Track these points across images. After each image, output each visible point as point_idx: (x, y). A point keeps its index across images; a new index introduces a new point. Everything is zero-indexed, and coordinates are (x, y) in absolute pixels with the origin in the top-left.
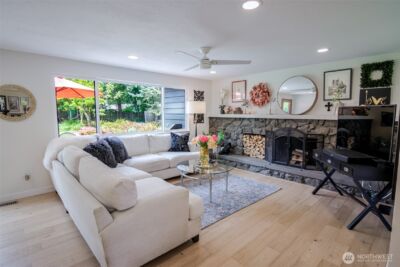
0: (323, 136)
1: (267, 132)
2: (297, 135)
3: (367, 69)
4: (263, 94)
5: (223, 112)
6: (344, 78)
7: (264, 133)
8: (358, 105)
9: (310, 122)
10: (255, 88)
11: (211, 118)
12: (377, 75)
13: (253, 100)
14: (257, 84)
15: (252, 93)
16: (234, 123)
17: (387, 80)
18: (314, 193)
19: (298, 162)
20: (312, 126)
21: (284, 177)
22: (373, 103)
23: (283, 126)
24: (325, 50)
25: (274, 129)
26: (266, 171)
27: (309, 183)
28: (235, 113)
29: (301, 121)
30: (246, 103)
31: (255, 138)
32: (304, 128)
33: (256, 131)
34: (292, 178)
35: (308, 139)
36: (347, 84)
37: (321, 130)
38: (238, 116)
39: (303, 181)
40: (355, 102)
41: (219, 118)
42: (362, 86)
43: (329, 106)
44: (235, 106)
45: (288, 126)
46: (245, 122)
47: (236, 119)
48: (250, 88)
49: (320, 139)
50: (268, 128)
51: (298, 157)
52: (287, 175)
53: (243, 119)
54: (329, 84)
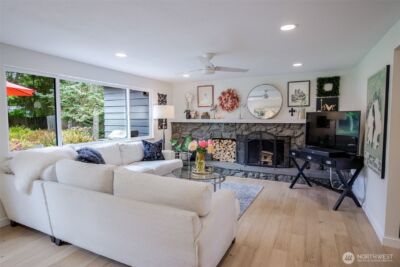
0: (290, 137)
1: (238, 136)
2: (267, 137)
3: (321, 82)
4: (232, 99)
5: (189, 117)
6: (304, 88)
7: (234, 137)
8: (315, 111)
9: (278, 125)
10: (224, 94)
11: (173, 124)
12: (328, 87)
13: (222, 105)
14: (225, 90)
15: (220, 98)
16: (202, 128)
17: (336, 91)
18: (291, 187)
19: (266, 163)
20: (279, 129)
21: (258, 177)
22: (326, 110)
23: (253, 129)
24: (299, 65)
25: (245, 133)
26: (241, 174)
27: (282, 180)
28: (203, 117)
29: (270, 124)
30: (215, 108)
31: (225, 142)
32: (273, 130)
33: (225, 135)
34: (266, 177)
35: (278, 141)
36: (306, 93)
37: (287, 133)
38: (206, 121)
39: (276, 179)
40: (312, 109)
41: (184, 124)
42: (318, 95)
43: (292, 111)
44: (202, 111)
45: (258, 130)
46: (215, 127)
47: (203, 124)
48: (218, 94)
49: (286, 140)
50: (239, 132)
51: (265, 157)
52: (262, 175)
53: (212, 124)
54: (292, 92)
